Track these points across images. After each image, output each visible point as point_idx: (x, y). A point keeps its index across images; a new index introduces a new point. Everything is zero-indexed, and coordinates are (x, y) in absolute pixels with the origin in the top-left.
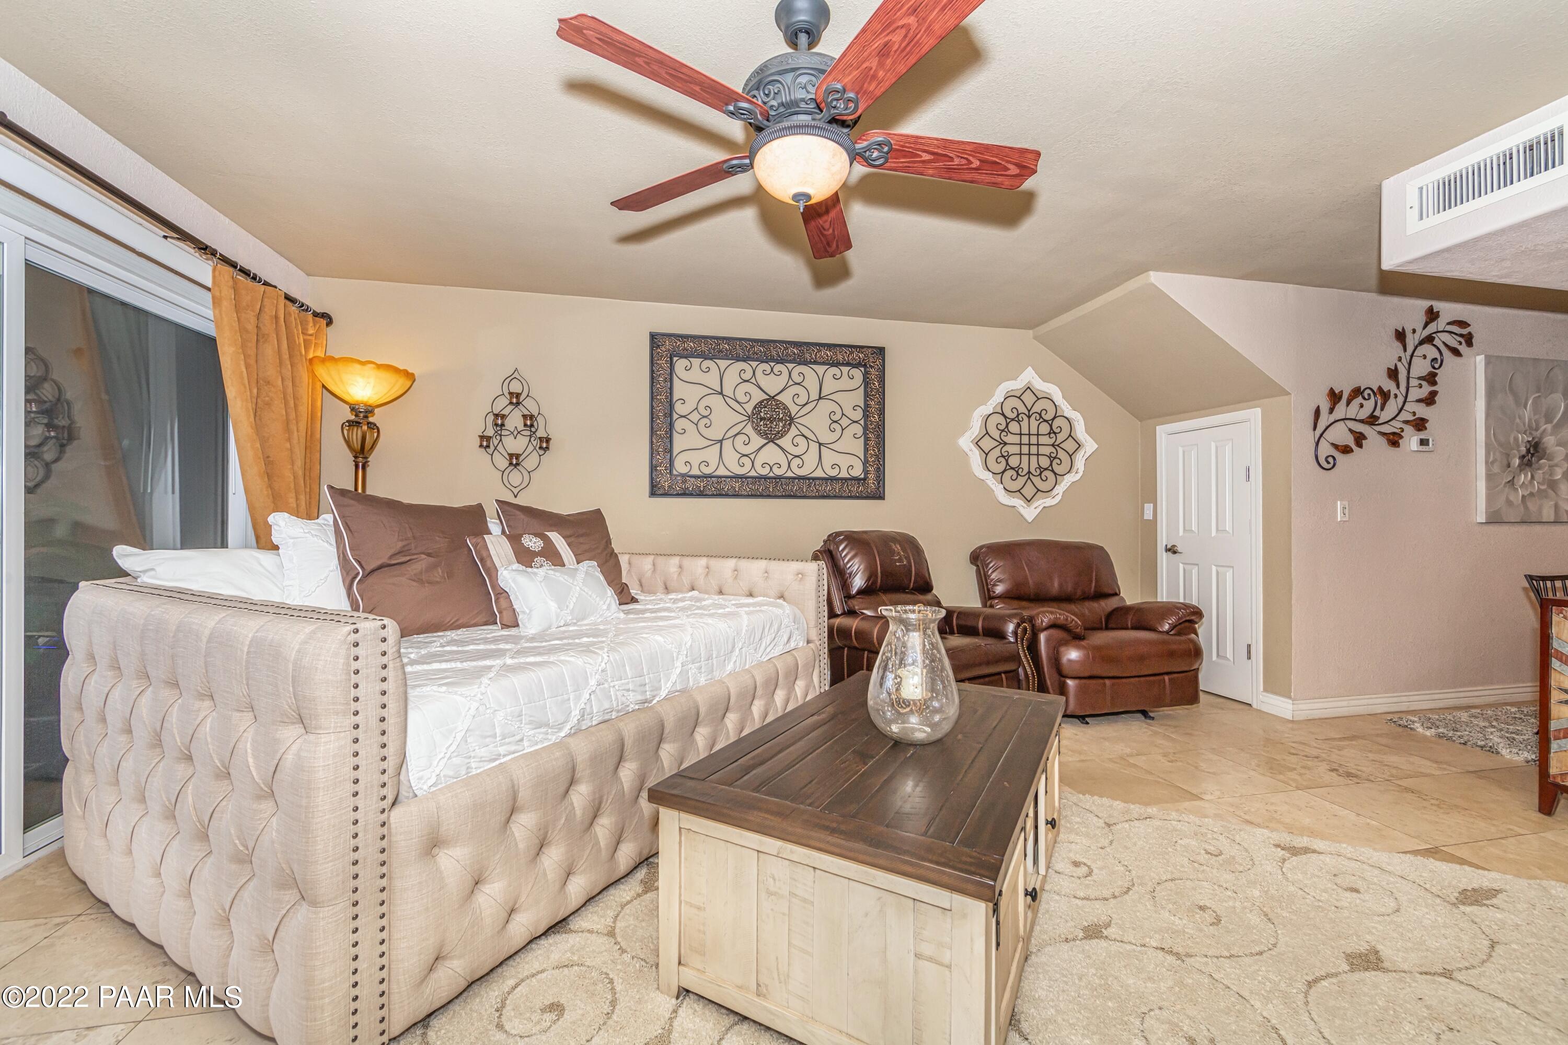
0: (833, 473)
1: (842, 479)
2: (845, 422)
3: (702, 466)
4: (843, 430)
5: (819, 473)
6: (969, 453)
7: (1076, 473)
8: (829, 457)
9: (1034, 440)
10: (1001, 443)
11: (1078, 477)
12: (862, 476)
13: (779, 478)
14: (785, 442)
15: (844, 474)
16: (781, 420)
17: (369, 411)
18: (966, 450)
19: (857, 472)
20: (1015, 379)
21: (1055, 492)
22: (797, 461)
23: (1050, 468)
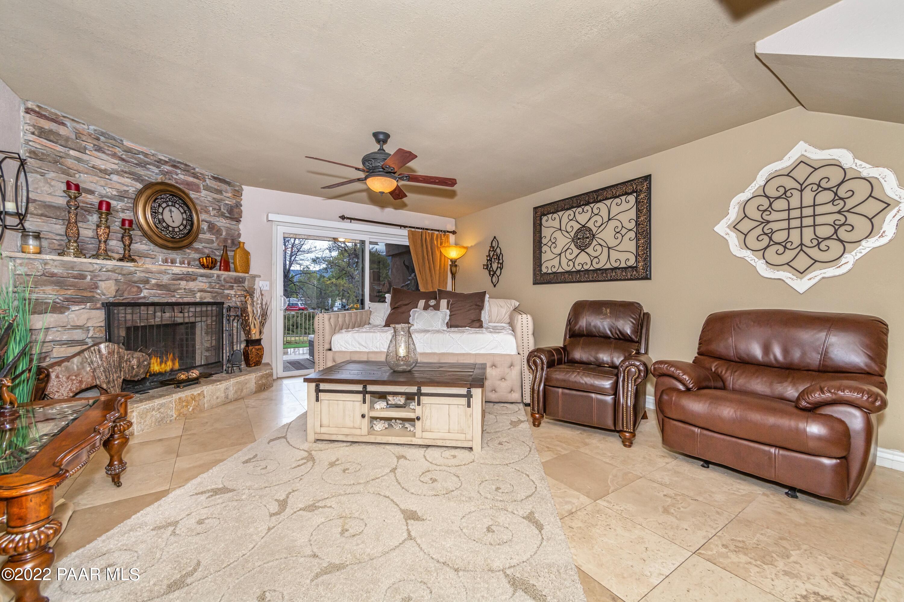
0: (616, 265)
1: (622, 268)
2: (624, 231)
3: (553, 268)
4: (623, 237)
5: (608, 266)
6: (726, 237)
7: (882, 236)
8: (614, 255)
9: (795, 213)
10: (763, 223)
11: (884, 241)
12: (635, 265)
13: (587, 270)
14: (590, 250)
15: (623, 265)
16: (588, 238)
17: (455, 261)
18: (723, 234)
19: (632, 262)
20: (781, 159)
21: (843, 260)
22: (596, 260)
23: (835, 237)
